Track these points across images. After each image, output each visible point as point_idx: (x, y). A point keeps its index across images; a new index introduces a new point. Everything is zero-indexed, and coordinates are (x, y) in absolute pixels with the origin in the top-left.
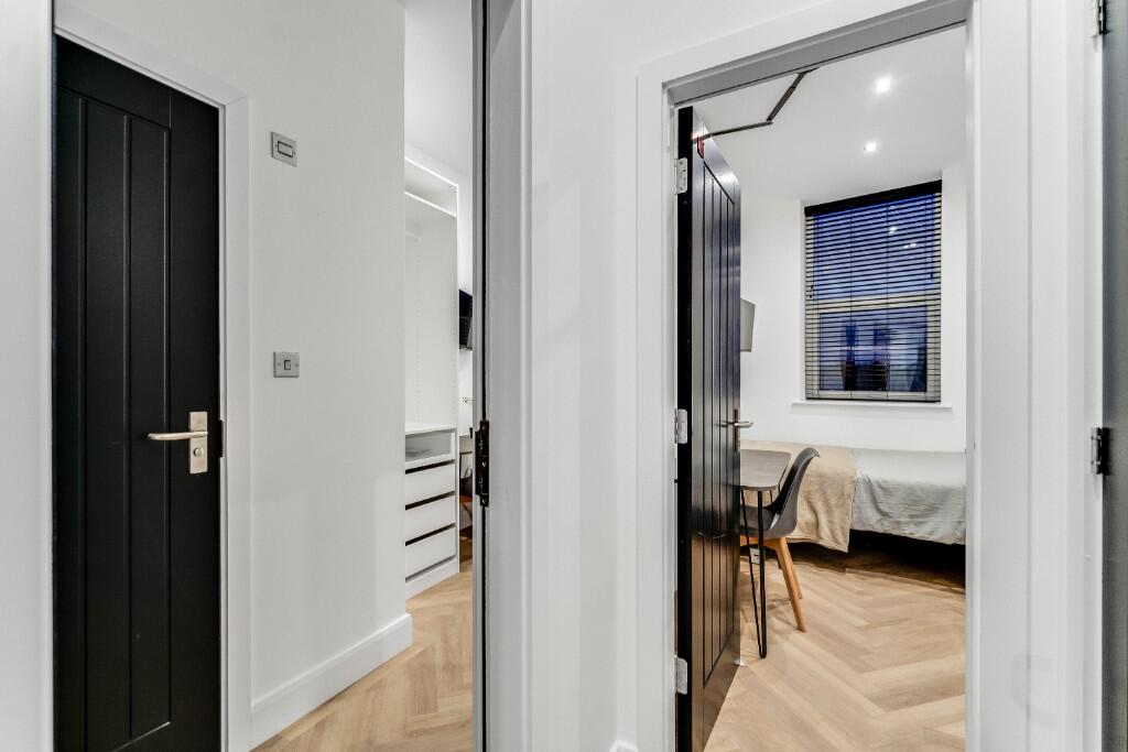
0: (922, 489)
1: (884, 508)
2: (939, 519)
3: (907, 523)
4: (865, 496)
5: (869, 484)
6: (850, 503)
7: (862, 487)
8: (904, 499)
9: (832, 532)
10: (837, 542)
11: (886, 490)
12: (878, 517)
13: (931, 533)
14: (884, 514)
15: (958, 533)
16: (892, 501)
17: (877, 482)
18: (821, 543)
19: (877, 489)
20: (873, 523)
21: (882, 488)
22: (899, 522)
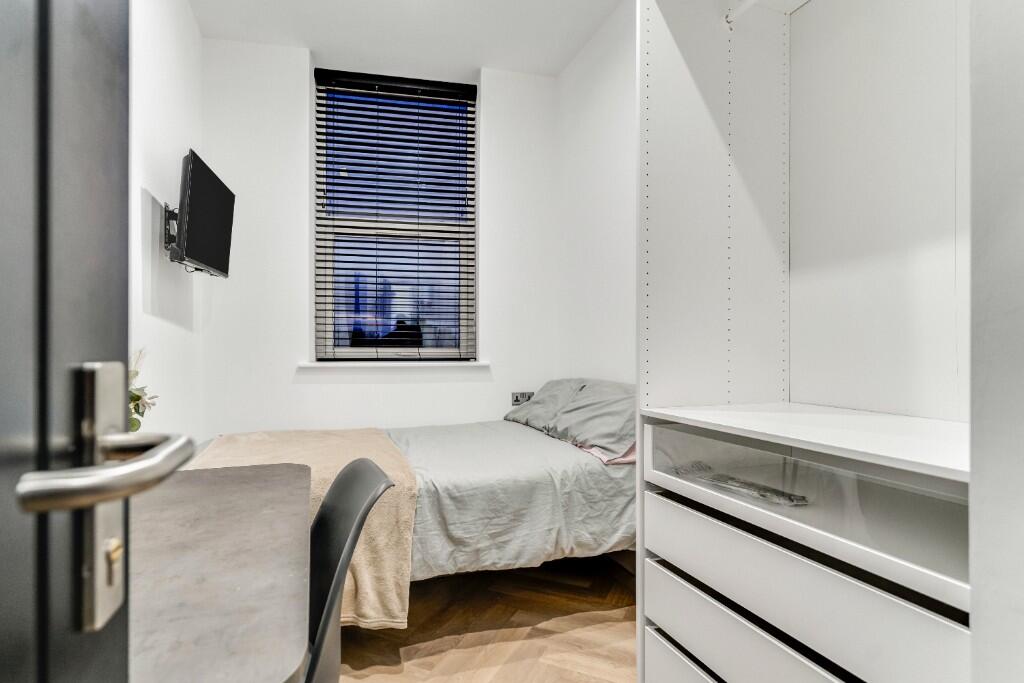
0: (505, 490)
1: (458, 533)
2: (525, 532)
3: (489, 548)
4: (429, 517)
5: (435, 495)
6: (409, 536)
7: (426, 501)
8: (483, 511)
9: (381, 596)
10: (389, 613)
11: (459, 500)
12: (449, 548)
13: (517, 558)
14: (457, 542)
15: (548, 547)
16: (469, 518)
17: (447, 490)
18: (364, 624)
19: (447, 501)
20: (445, 561)
21: (453, 498)
22: (478, 551)
